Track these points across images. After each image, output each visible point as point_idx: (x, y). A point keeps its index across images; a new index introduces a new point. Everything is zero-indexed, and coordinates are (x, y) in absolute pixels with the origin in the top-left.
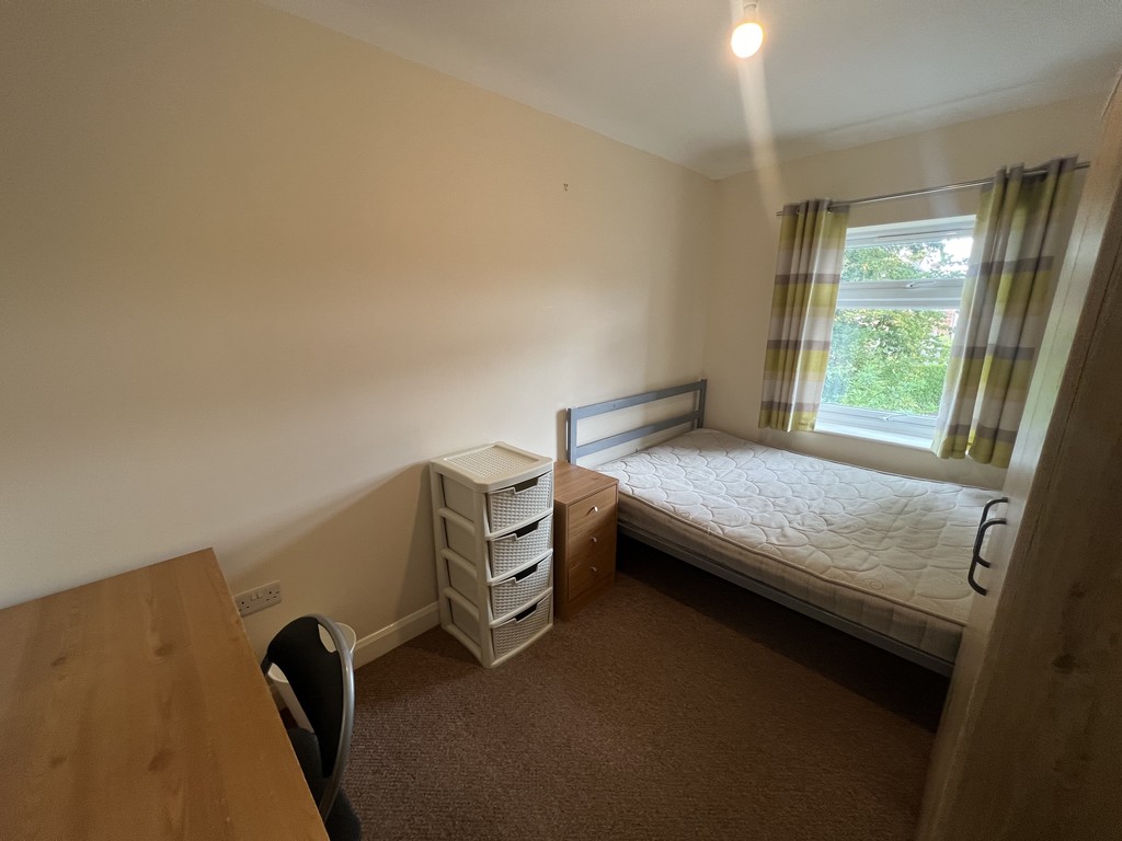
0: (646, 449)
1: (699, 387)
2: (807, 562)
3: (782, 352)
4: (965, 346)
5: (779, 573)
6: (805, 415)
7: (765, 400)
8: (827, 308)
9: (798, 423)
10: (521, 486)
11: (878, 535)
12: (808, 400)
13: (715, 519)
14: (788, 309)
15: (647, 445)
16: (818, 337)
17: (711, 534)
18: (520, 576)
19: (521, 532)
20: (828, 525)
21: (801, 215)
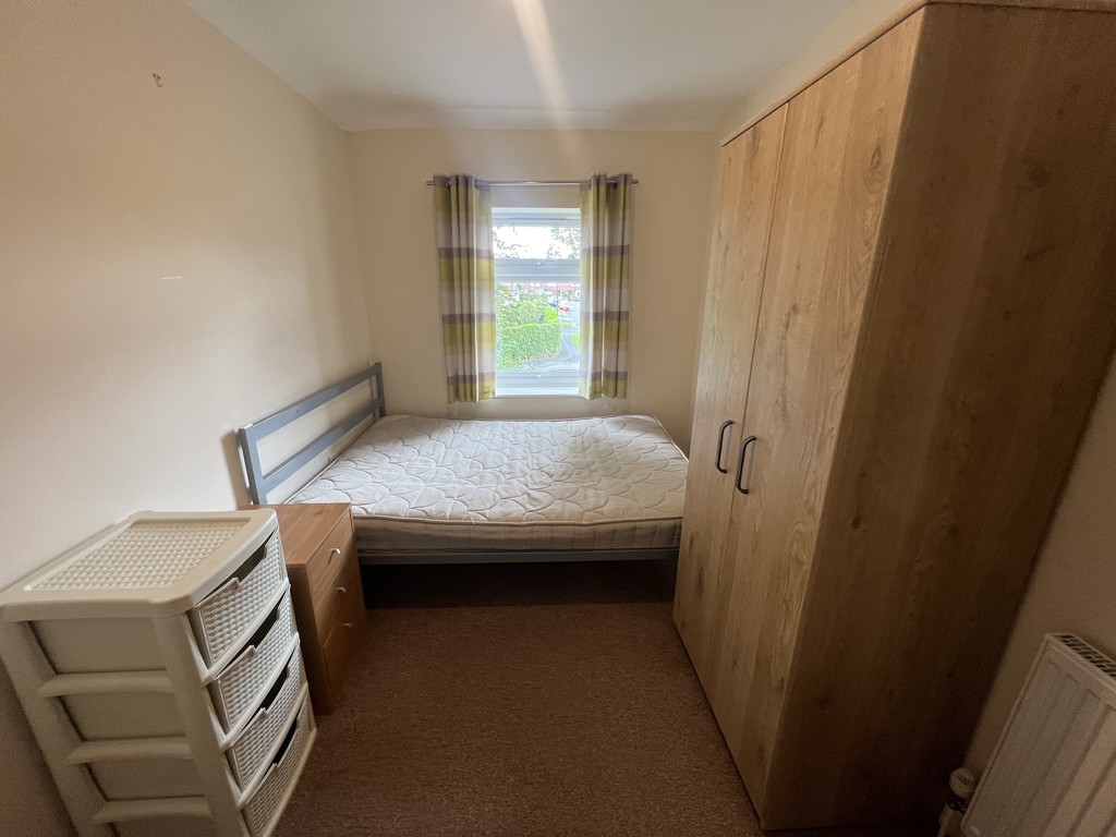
0: (341, 455)
1: (374, 372)
2: (567, 516)
3: (458, 326)
4: (591, 311)
5: (549, 535)
6: (487, 383)
7: (450, 375)
8: (488, 282)
9: (483, 393)
10: (243, 572)
11: (586, 472)
12: (487, 370)
13: (470, 508)
14: (457, 284)
15: (338, 449)
16: (485, 310)
17: (477, 525)
18: (266, 703)
19: (257, 639)
20: (551, 476)
21: (453, 189)
